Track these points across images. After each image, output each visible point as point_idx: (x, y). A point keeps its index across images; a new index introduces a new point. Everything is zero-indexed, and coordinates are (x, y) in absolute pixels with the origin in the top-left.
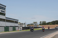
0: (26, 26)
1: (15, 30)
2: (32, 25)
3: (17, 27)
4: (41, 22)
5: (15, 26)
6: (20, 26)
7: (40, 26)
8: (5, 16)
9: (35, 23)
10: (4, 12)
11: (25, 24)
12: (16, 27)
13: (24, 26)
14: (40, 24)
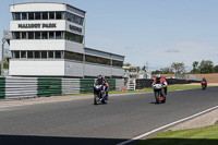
0: (150, 77)
1: (114, 89)
2: (167, 72)
3: (121, 78)
4: (196, 63)
5: (113, 77)
6: (131, 76)
7: (193, 77)
8: (81, 42)
9: (176, 66)
10: (80, 30)
11: (144, 69)
12: (117, 80)
13: (141, 77)
14: (194, 71)
